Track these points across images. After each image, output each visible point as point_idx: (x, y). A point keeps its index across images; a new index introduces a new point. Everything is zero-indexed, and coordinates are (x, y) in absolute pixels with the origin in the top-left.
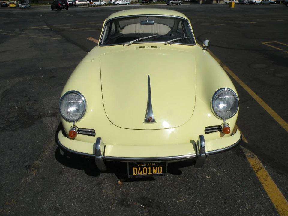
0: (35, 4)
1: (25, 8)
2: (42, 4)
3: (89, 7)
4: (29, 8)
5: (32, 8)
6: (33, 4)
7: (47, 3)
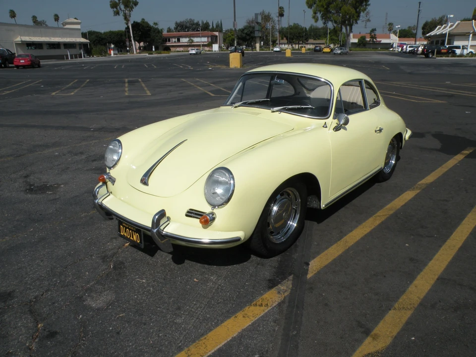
0: (359, 49)
1: (340, 54)
2: (369, 49)
3: (437, 58)
4: (346, 54)
5: (350, 54)
6: (357, 49)
7: (377, 48)
